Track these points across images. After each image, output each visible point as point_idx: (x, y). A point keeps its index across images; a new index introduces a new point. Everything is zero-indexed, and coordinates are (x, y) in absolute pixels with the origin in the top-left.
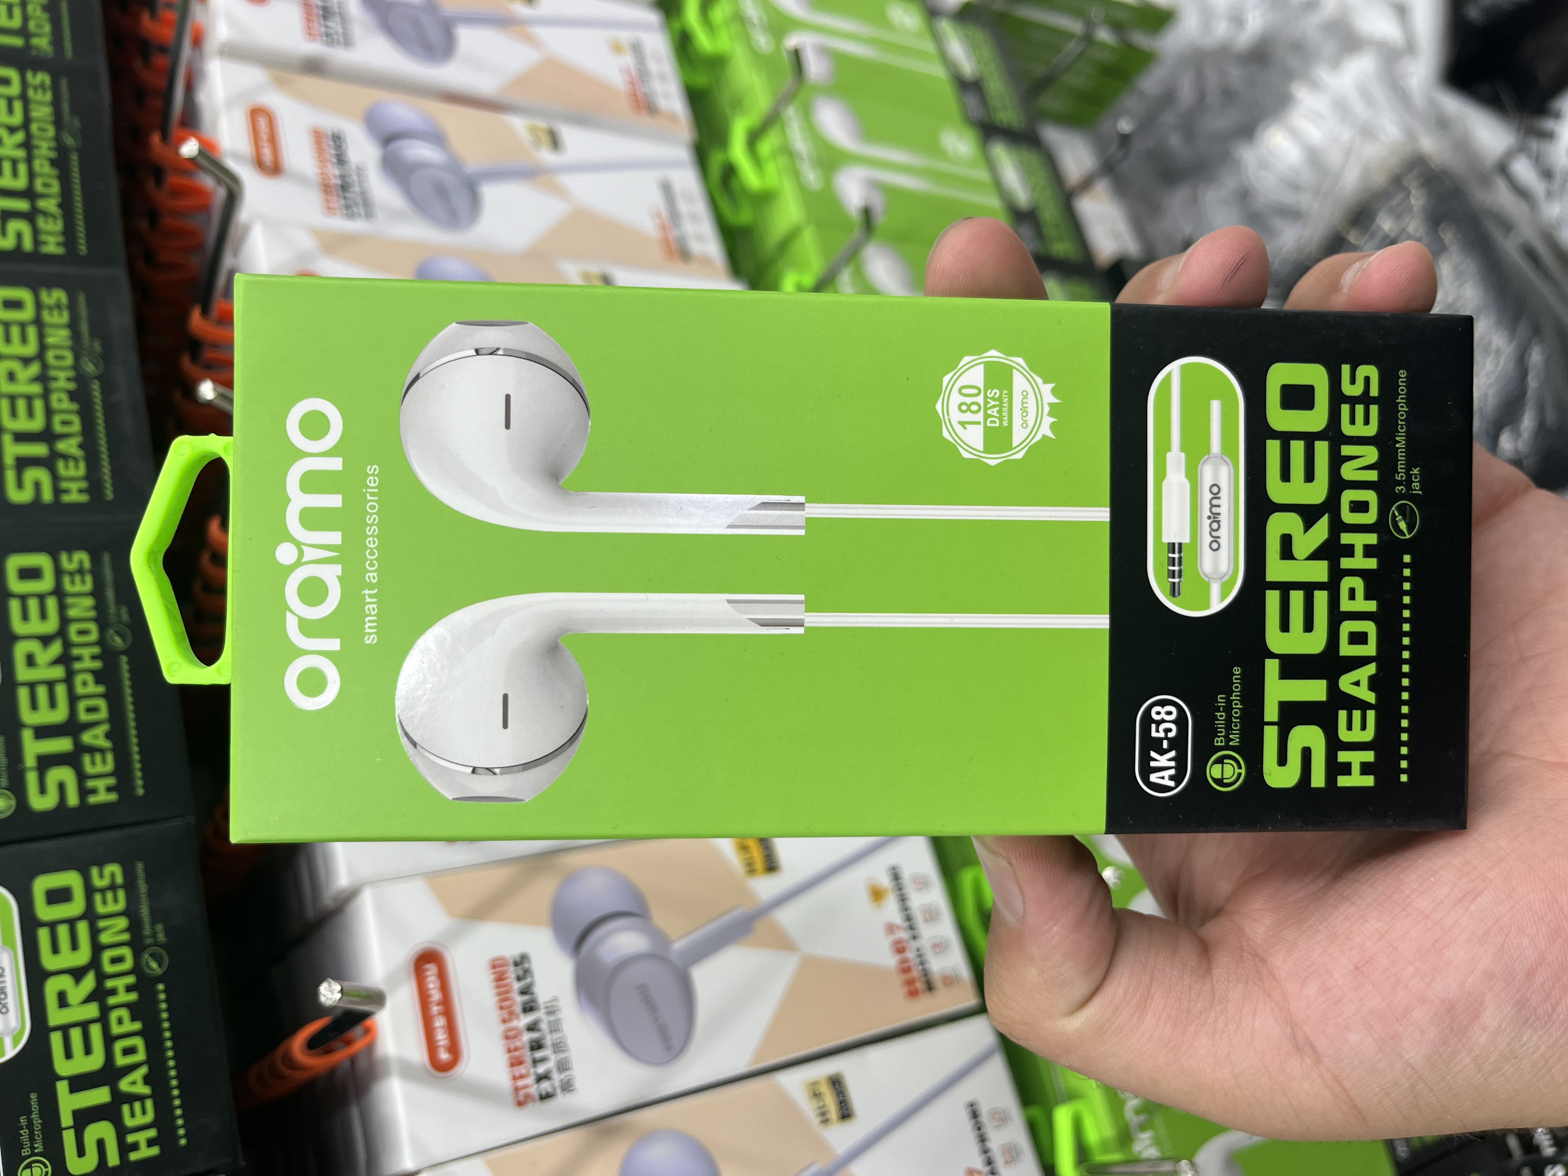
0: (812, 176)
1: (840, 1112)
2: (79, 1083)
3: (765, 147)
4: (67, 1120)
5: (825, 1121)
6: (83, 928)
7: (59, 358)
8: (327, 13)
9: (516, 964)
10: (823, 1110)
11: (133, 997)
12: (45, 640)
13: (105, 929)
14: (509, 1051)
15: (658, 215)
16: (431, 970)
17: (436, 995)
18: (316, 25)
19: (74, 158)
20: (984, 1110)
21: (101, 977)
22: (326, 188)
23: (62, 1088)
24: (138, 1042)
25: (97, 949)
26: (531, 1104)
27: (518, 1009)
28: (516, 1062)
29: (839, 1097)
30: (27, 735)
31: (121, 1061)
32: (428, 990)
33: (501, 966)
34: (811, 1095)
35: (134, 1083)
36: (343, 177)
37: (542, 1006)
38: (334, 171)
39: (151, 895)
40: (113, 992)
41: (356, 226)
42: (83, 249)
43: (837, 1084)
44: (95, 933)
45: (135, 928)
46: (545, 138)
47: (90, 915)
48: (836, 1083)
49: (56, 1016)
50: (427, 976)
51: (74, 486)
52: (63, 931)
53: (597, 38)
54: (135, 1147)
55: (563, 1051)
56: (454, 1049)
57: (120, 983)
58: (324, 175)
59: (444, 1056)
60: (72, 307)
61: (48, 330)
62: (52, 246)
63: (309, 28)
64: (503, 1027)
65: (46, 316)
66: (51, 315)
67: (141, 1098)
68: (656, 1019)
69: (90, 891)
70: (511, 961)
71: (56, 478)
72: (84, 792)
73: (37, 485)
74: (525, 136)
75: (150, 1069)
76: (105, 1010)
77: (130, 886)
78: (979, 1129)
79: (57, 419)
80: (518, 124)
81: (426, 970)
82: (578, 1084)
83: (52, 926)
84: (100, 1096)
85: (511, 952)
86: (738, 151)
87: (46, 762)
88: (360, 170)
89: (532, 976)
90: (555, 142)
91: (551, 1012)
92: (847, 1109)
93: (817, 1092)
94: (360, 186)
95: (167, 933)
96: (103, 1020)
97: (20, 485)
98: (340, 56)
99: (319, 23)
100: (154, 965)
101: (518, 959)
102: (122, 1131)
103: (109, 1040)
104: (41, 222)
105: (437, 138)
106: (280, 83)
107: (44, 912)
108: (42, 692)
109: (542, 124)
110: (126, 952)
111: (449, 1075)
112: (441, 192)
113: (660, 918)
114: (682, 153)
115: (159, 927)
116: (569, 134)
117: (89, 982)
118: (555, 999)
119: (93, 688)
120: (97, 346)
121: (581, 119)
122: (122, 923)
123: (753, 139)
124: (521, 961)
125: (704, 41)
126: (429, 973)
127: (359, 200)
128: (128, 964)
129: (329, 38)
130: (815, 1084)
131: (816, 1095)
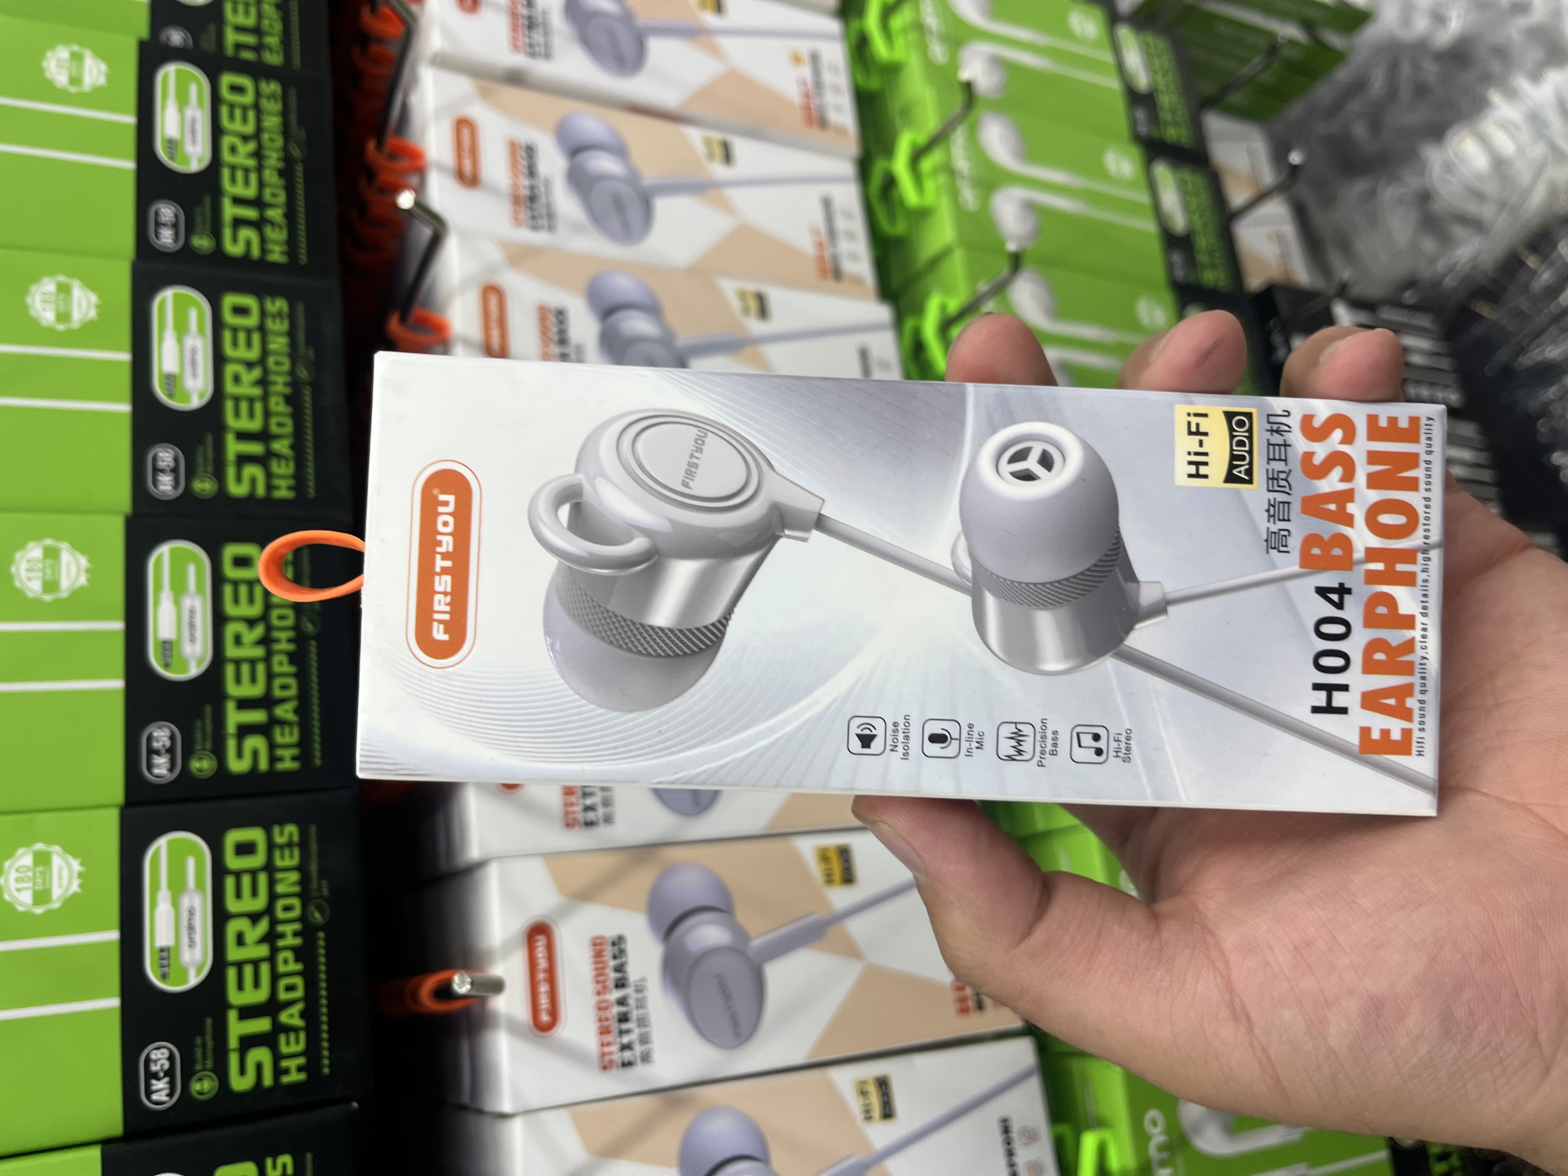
0: (969, 196)
1: (883, 1111)
2: (247, 1013)
3: (927, 164)
4: (233, 1042)
5: (868, 1118)
6: (263, 878)
7: (278, 363)
8: (531, 24)
9: (614, 944)
10: (867, 1108)
11: (297, 941)
12: (251, 622)
13: (282, 880)
14: (600, 1020)
15: (816, 232)
16: (541, 941)
17: (543, 964)
18: (521, 37)
19: (299, 169)
20: (1015, 1127)
21: (274, 922)
22: (516, 200)
23: (232, 1015)
24: (298, 981)
25: (273, 897)
26: (614, 1070)
27: (611, 983)
28: (604, 1031)
29: (884, 1098)
30: (230, 706)
31: (283, 996)
32: (537, 958)
33: (601, 944)
34: (859, 1092)
35: (291, 1016)
36: (532, 188)
37: (632, 984)
38: (525, 182)
39: (320, 855)
40: (282, 936)
41: (539, 238)
42: (303, 258)
43: (883, 1086)
44: (272, 883)
45: (304, 882)
46: (718, 151)
47: (270, 868)
48: (883, 1084)
49: (234, 953)
50: (538, 947)
51: (283, 483)
52: (246, 880)
53: (781, 48)
54: (286, 1071)
55: (646, 1026)
56: (554, 1012)
57: (288, 929)
58: (515, 186)
59: (545, 1018)
60: (292, 316)
61: (271, 338)
62: (277, 255)
63: (514, 39)
64: (597, 999)
65: (270, 324)
66: (274, 322)
67: (295, 1030)
68: (729, 1008)
69: (271, 846)
70: (610, 941)
71: (269, 475)
72: (273, 759)
73: (253, 481)
74: (700, 148)
75: (307, 1005)
76: (274, 951)
77: (303, 845)
78: (1009, 1144)
79: (274, 421)
80: (695, 136)
81: (537, 941)
82: (656, 1056)
83: (238, 874)
84: (262, 1025)
85: (611, 933)
86: (900, 165)
87: (244, 731)
88: (547, 183)
89: (626, 956)
90: (727, 156)
91: (639, 990)
92: (890, 1110)
93: (865, 1090)
94: (547, 198)
95: (331, 889)
96: (272, 959)
97: (239, 479)
98: (540, 68)
99: (524, 35)
100: (317, 915)
101: (616, 940)
102: (277, 1057)
103: (275, 977)
104: (269, 232)
105: (619, 150)
106: (485, 94)
107: (233, 862)
108: (245, 669)
109: (716, 136)
110: (296, 902)
111: (546, 1035)
112: (618, 204)
113: (742, 915)
114: (847, 168)
115: (325, 884)
116: (741, 146)
117: (263, 926)
118: (643, 979)
119: (287, 668)
120: (311, 354)
121: (754, 133)
122: (294, 876)
123: (917, 155)
124: (618, 942)
125: (880, 48)
126: (539, 944)
127: (544, 212)
128: (296, 913)
129: (532, 51)
130: (863, 1083)
131: (864, 1093)
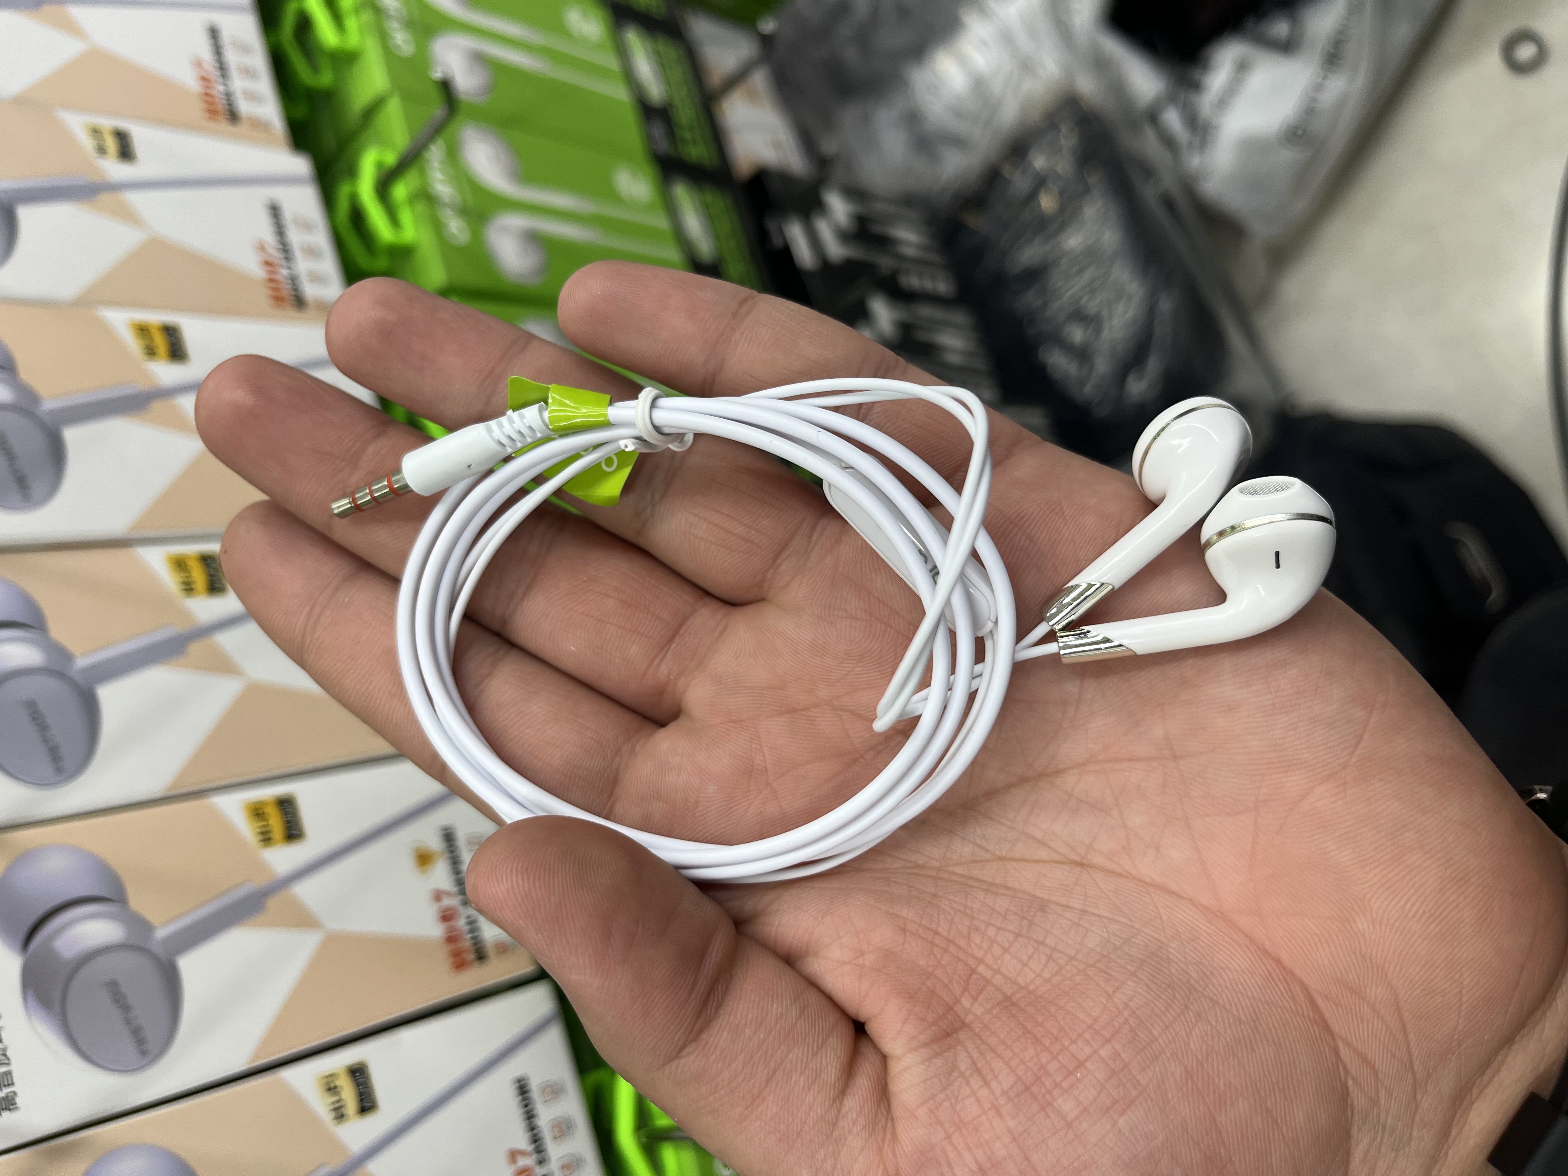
1: (360, 1104)
5: (341, 1117)
10: (339, 1106)
20: (534, 1086)
29: (360, 1089)
34: (325, 1089)
43: (359, 1075)
48: (358, 1073)
74: (84, 139)
78: (527, 1106)
80: (74, 123)
82: (22, 1100)
92: (369, 1102)
93: (333, 1085)
125: (326, 31)
130: (330, 1076)
131: (332, 1089)
